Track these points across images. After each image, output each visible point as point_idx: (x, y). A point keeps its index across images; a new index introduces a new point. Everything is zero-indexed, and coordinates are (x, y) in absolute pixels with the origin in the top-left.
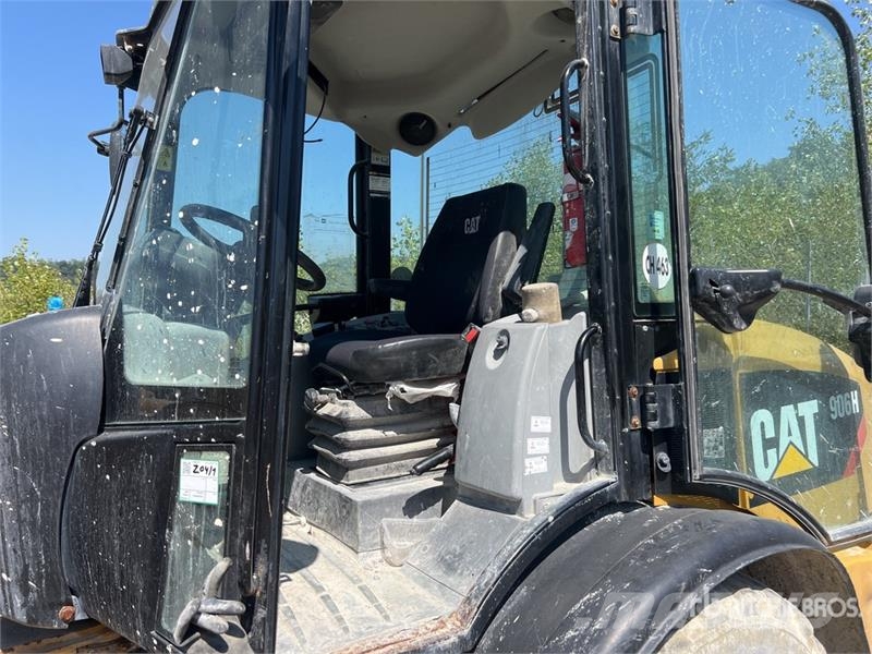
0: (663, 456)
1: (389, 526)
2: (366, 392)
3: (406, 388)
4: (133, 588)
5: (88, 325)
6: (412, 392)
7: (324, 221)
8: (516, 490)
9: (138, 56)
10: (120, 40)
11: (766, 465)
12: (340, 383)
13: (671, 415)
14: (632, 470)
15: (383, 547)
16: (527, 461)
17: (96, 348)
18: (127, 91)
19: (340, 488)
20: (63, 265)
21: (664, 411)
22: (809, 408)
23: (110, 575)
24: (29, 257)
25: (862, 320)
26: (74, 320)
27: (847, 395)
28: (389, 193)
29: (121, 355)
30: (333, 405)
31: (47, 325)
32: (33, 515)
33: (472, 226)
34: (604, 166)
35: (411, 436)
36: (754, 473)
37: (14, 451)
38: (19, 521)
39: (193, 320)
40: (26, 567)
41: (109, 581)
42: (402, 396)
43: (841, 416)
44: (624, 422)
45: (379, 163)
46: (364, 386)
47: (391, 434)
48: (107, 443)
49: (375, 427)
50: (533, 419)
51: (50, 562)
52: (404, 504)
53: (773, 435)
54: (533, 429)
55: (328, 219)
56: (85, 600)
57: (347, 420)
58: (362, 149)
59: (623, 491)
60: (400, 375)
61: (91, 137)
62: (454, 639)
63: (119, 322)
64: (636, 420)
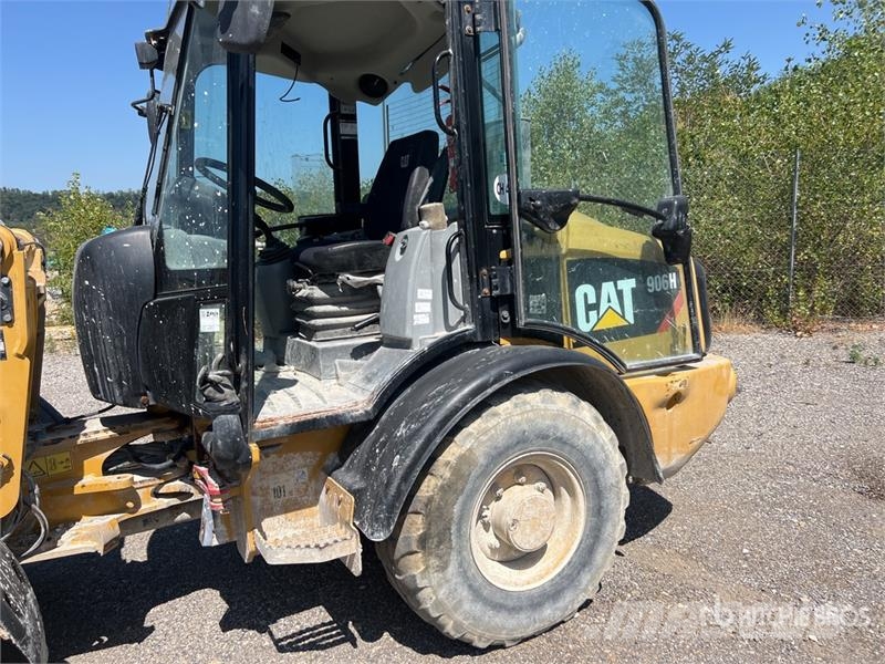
0: (505, 313)
1: (340, 364)
2: (326, 281)
3: (351, 277)
4: (179, 381)
5: (143, 236)
6: (354, 279)
7: (307, 159)
8: (408, 334)
9: (161, 47)
10: (148, 36)
11: (588, 321)
12: (308, 276)
13: (508, 286)
14: (483, 322)
15: (338, 378)
16: (415, 317)
17: (149, 249)
18: (156, 71)
19: (311, 343)
20: (110, 197)
21: (503, 284)
22: (627, 285)
23: (167, 376)
24: (83, 190)
25: (660, 222)
26: (136, 234)
27: (665, 276)
28: (356, 136)
29: (163, 254)
30: (306, 290)
31: (121, 237)
32: (122, 344)
33: (405, 162)
34: (463, 123)
35: (360, 311)
36: (577, 327)
37: (108, 308)
38: (115, 348)
39: (201, 232)
40: (120, 373)
41: (167, 379)
42: (349, 282)
43: (658, 290)
44: (479, 291)
45: (347, 112)
46: (324, 278)
47: (345, 308)
48: (159, 303)
49: (334, 304)
50: (419, 291)
51: (133, 371)
52: (351, 351)
53: (594, 301)
54: (419, 297)
55: (310, 158)
56: (154, 393)
57: (312, 299)
58: (334, 103)
59: (479, 335)
60: (347, 269)
61: (134, 105)
62: (361, 411)
63: (160, 234)
64: (486, 290)
